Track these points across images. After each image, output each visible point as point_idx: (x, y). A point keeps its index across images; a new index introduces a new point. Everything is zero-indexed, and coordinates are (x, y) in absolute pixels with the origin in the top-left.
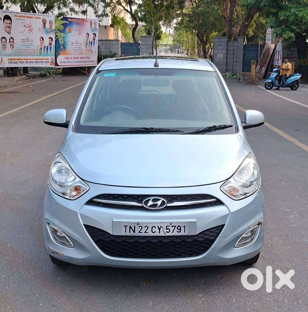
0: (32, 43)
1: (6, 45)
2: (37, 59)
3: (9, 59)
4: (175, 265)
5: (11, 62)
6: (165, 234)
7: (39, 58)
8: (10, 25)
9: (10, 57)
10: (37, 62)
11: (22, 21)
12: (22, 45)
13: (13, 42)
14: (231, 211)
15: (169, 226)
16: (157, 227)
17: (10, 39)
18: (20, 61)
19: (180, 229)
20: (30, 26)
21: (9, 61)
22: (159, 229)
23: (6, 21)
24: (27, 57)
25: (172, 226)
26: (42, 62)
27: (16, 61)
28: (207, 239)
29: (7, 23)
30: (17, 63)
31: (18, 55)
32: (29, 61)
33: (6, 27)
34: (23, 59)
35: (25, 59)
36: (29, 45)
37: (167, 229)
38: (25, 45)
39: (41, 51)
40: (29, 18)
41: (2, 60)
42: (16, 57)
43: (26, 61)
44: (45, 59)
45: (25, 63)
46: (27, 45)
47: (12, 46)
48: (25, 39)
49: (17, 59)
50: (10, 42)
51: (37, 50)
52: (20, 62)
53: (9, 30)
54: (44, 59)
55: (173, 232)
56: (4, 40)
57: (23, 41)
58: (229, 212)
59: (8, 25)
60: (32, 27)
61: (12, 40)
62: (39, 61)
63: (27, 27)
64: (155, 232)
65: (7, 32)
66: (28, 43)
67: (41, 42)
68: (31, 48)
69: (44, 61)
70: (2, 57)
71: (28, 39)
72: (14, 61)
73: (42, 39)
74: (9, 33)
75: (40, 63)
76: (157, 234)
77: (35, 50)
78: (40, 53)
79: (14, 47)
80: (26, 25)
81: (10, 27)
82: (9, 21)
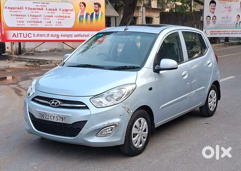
0: (230, 20)
1: (210, 21)
2: (233, 31)
3: (211, 32)
4: (56, 139)
5: (212, 34)
6: (56, 121)
7: (234, 31)
8: (214, 7)
9: (211, 30)
10: (232, 33)
11: (224, 4)
12: (222, 21)
13: (215, 19)
14: (91, 114)
15: (58, 117)
16: (53, 116)
17: (213, 17)
18: (219, 32)
19: (63, 119)
20: (230, 7)
21: (211, 33)
22: (54, 118)
23: (211, 4)
24: (225, 30)
25: (59, 117)
26: (237, 33)
27: (216, 33)
28: (78, 128)
29: (212, 6)
30: (217, 34)
31: (218, 28)
32: (226, 32)
33: (211, 9)
34: (221, 31)
35: (223, 32)
36: (227, 21)
37: (57, 118)
38: (225, 21)
39: (237, 25)
40: (229, 2)
41: (206, 32)
42: (216, 30)
43: (224, 33)
44: (240, 31)
45: (223, 34)
46: (226, 21)
47: (214, 22)
48: (225, 17)
49: (217, 32)
50: (213, 19)
51: (233, 24)
52: (220, 34)
53: (213, 11)
54: (238, 31)
55: (59, 120)
56: (208, 18)
57: (223, 18)
58: (90, 114)
59: (213, 7)
60: (231, 8)
61: (214, 18)
62: (234, 32)
63: (227, 8)
64: (52, 119)
65: (211, 12)
66: (227, 19)
67: (237, 19)
68: (229, 23)
69: (239, 32)
70: (205, 30)
71: (227, 17)
72: (215, 33)
73: (238, 16)
74: (213, 13)
75: (235, 34)
76: (52, 120)
77: (232, 25)
78: (236, 26)
79: (215, 23)
80: (227, 7)
81: (214, 9)
82: (214, 5)
